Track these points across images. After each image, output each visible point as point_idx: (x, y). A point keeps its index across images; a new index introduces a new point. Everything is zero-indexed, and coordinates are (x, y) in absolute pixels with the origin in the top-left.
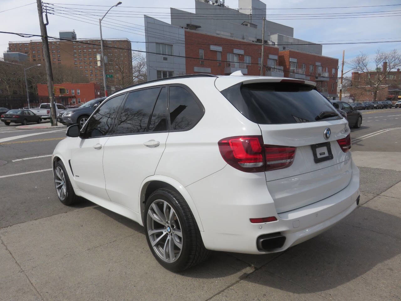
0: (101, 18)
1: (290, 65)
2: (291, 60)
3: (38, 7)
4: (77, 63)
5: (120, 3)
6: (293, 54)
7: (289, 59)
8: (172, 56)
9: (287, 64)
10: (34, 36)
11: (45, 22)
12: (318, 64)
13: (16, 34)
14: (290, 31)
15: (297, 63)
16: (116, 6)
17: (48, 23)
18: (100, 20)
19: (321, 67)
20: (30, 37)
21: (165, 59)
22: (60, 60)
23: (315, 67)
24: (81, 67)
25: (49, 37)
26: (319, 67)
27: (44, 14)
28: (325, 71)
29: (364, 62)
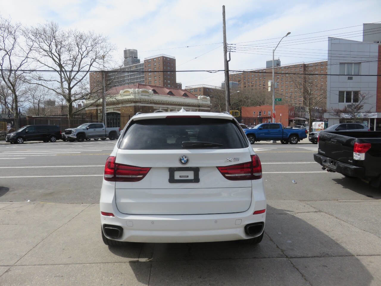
0: (274, 49)
3: (224, 48)
4: (278, 87)
5: (289, 33)
8: (359, 75)
10: (219, 71)
11: (228, 59)
13: (207, 71)
16: (286, 36)
17: (230, 60)
18: (274, 50)
20: (216, 72)
21: (350, 78)
22: (265, 85)
24: (282, 90)
25: (230, 71)
27: (228, 53)
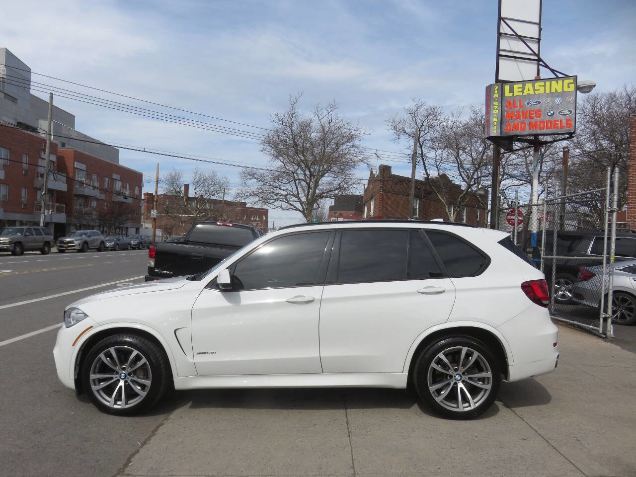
1: (74, 173)
2: (77, 165)
6: (79, 157)
7: (74, 163)
9: (70, 170)
12: (115, 176)
14: (70, 119)
15: (86, 171)
19: (120, 182)
23: (113, 180)
26: (117, 182)
28: (126, 188)
29: (177, 182)
